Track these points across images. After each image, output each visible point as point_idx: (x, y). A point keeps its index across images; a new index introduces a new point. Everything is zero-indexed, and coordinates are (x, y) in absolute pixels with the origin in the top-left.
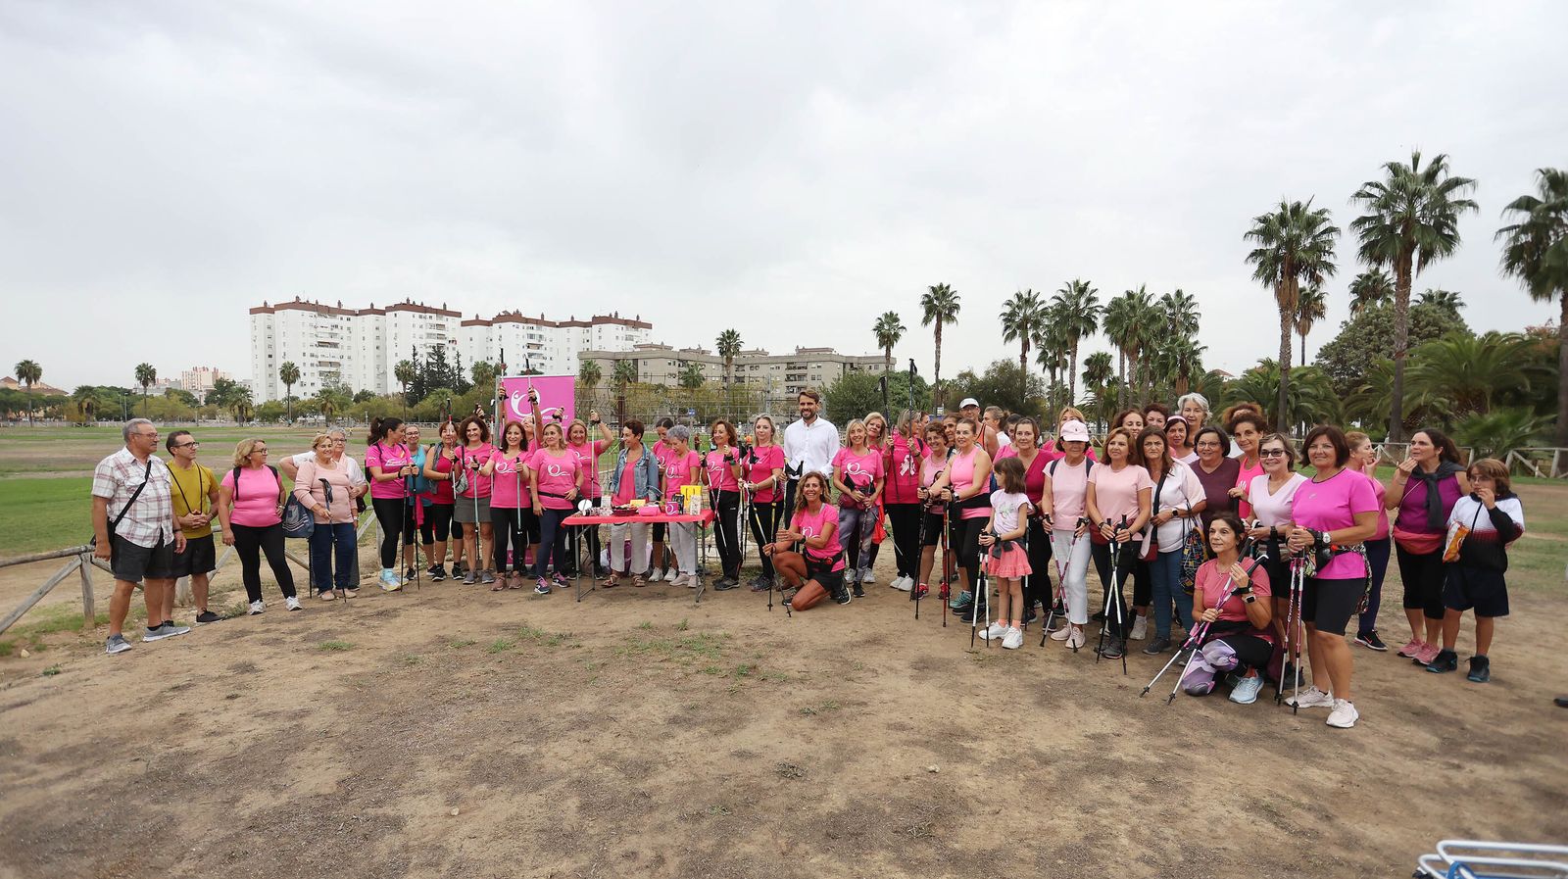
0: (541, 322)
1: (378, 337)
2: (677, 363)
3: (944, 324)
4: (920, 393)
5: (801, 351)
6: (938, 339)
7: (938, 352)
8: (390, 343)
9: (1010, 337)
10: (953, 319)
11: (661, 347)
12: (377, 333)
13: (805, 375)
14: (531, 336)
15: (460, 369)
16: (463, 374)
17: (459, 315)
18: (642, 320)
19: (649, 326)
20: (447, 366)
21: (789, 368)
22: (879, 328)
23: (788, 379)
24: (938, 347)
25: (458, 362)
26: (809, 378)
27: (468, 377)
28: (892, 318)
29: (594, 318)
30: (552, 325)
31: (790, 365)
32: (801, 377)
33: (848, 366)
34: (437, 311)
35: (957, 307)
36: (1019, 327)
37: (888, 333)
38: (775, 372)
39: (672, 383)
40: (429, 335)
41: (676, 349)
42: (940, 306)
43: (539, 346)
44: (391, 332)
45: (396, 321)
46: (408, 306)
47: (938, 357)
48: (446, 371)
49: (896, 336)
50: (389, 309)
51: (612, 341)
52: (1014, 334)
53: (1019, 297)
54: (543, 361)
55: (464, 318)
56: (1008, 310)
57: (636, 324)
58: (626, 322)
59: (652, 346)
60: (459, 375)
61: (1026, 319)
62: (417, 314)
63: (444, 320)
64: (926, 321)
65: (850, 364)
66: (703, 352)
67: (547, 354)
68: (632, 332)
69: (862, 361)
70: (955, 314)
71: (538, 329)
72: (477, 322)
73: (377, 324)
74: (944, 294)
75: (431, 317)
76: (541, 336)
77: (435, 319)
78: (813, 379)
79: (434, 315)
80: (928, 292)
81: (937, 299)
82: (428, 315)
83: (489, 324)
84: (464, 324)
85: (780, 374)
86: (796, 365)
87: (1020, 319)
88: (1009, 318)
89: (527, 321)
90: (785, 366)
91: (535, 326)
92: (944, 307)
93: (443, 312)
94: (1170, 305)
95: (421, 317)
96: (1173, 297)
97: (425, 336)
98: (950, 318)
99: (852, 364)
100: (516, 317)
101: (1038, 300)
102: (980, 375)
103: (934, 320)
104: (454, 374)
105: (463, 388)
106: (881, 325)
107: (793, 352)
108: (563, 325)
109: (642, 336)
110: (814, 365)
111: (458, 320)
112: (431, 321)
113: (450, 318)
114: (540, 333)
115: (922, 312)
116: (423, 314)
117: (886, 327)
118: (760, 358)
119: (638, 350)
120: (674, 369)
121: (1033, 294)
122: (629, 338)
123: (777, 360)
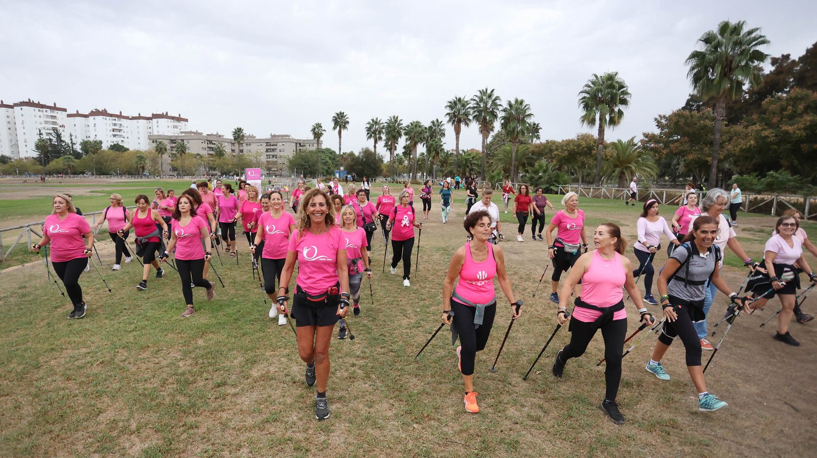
0: (120, 116)
1: (9, 123)
2: (206, 142)
3: (342, 130)
4: (334, 159)
5: (273, 136)
6: (340, 137)
7: (340, 142)
8: (19, 126)
9: (370, 137)
10: (346, 128)
11: (196, 133)
12: (8, 120)
13: (276, 149)
14: (115, 125)
15: (73, 144)
16: (75, 147)
17: (65, 110)
18: (182, 117)
19: (186, 120)
20: (63, 142)
21: (267, 145)
22: (314, 130)
23: (267, 151)
24: (340, 140)
25: (71, 139)
26: (278, 150)
27: (78, 148)
28: (319, 126)
29: (153, 114)
30: (127, 118)
31: (268, 144)
32: (274, 150)
33: (298, 145)
34: (50, 108)
35: (348, 122)
36: (373, 133)
37: (317, 132)
38: (260, 147)
39: (204, 153)
40: (46, 122)
41: (205, 134)
42: (340, 122)
43: (120, 131)
44: (18, 121)
45: (22, 112)
46: (29, 104)
47: (340, 145)
48: (63, 144)
49: (321, 134)
50: (16, 105)
51: (165, 129)
52: (371, 136)
53: (373, 120)
54: (123, 139)
55: (69, 112)
56: (368, 126)
57: (179, 119)
58: (173, 118)
59: (191, 132)
60: (72, 147)
61: (376, 130)
62: (37, 109)
63: (55, 113)
64: (335, 128)
65: (299, 144)
66: (220, 136)
67: (125, 135)
68: (176, 123)
69: (305, 142)
70: (347, 126)
71: (119, 120)
72: (78, 115)
73: (7, 114)
74: (342, 117)
75: (46, 111)
76: (121, 125)
77: (49, 112)
78: (280, 151)
79: (48, 110)
80: (336, 115)
81: (339, 118)
82: (44, 110)
83: (86, 116)
84: (69, 116)
85: (263, 148)
86: (271, 144)
87: (373, 131)
88: (369, 129)
89: (111, 115)
90: (265, 144)
91: (116, 119)
92: (342, 122)
93: (54, 108)
94: (434, 125)
95: (39, 111)
96: (436, 122)
97: (43, 123)
98: (345, 127)
99: (300, 144)
100: (104, 113)
101: (381, 122)
102: (357, 154)
103: (338, 128)
104: (69, 146)
105: (77, 155)
106: (314, 129)
107: (269, 137)
108: (133, 118)
109: (183, 127)
110: (280, 144)
111: (65, 114)
112: (47, 114)
113: (59, 112)
114: (120, 122)
115: (333, 124)
116: (41, 109)
117: (316, 130)
118: (253, 140)
119: (184, 134)
120: (205, 145)
121: (378, 120)
122: (175, 127)
123: (260, 141)
